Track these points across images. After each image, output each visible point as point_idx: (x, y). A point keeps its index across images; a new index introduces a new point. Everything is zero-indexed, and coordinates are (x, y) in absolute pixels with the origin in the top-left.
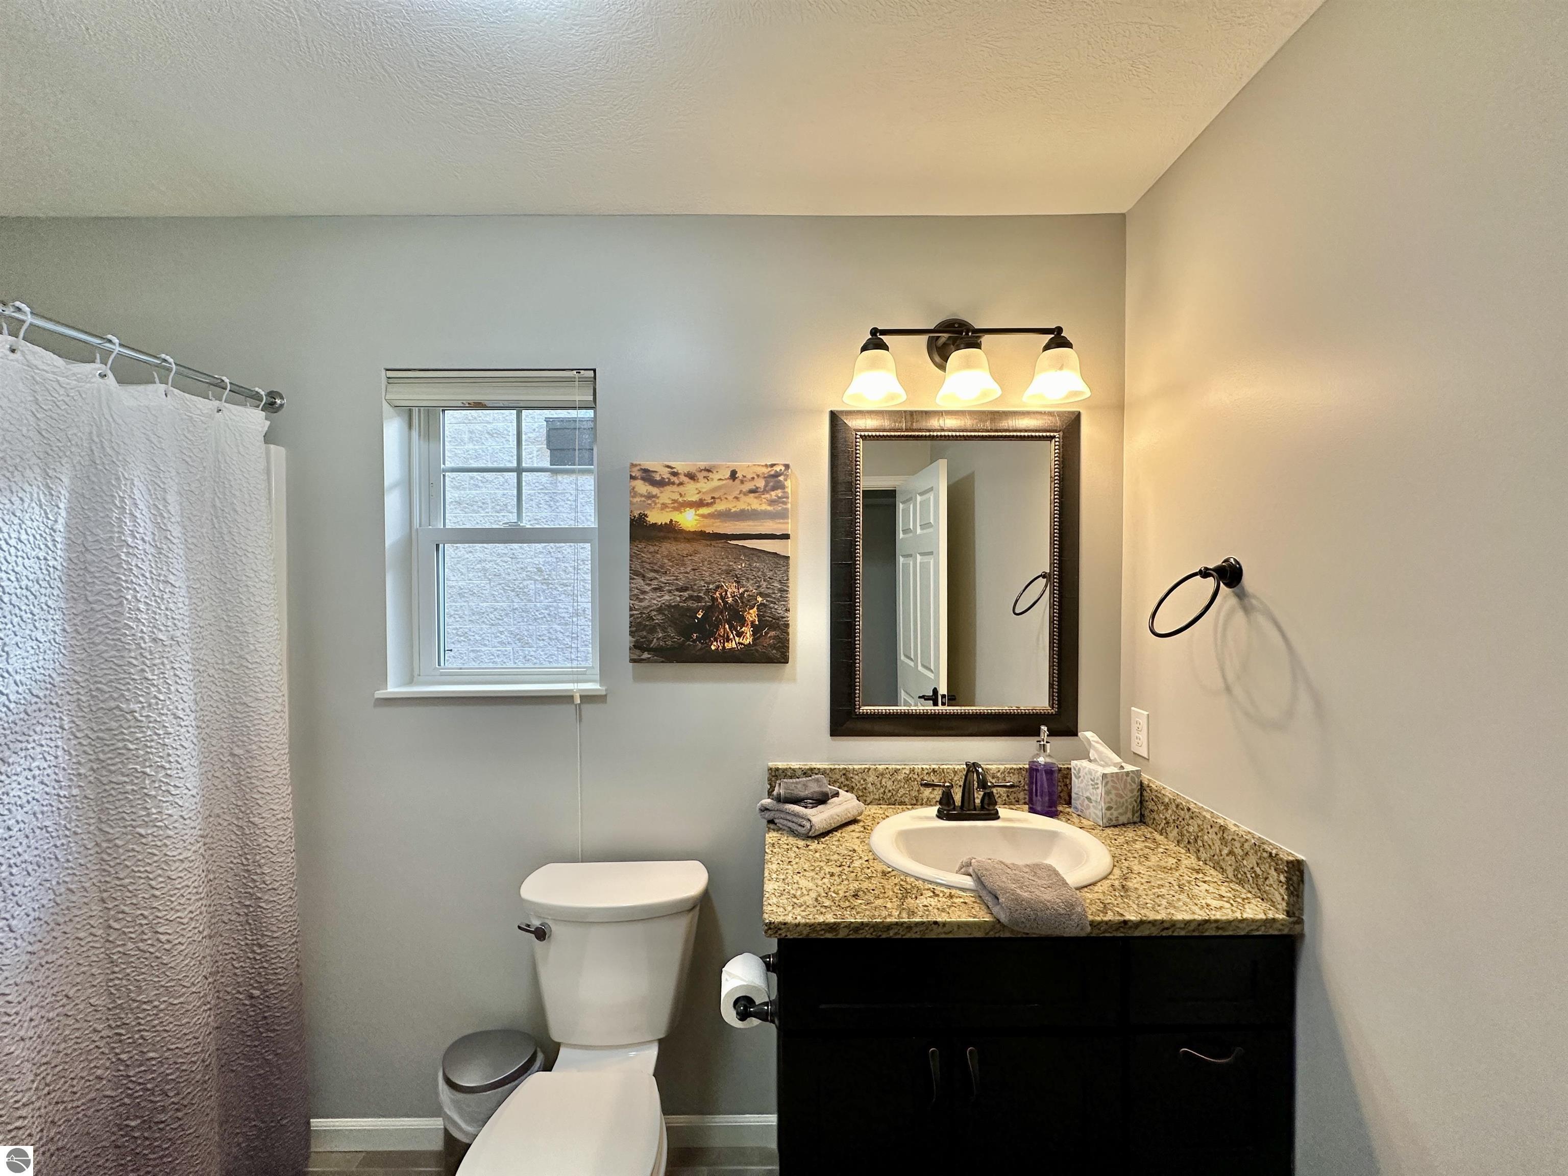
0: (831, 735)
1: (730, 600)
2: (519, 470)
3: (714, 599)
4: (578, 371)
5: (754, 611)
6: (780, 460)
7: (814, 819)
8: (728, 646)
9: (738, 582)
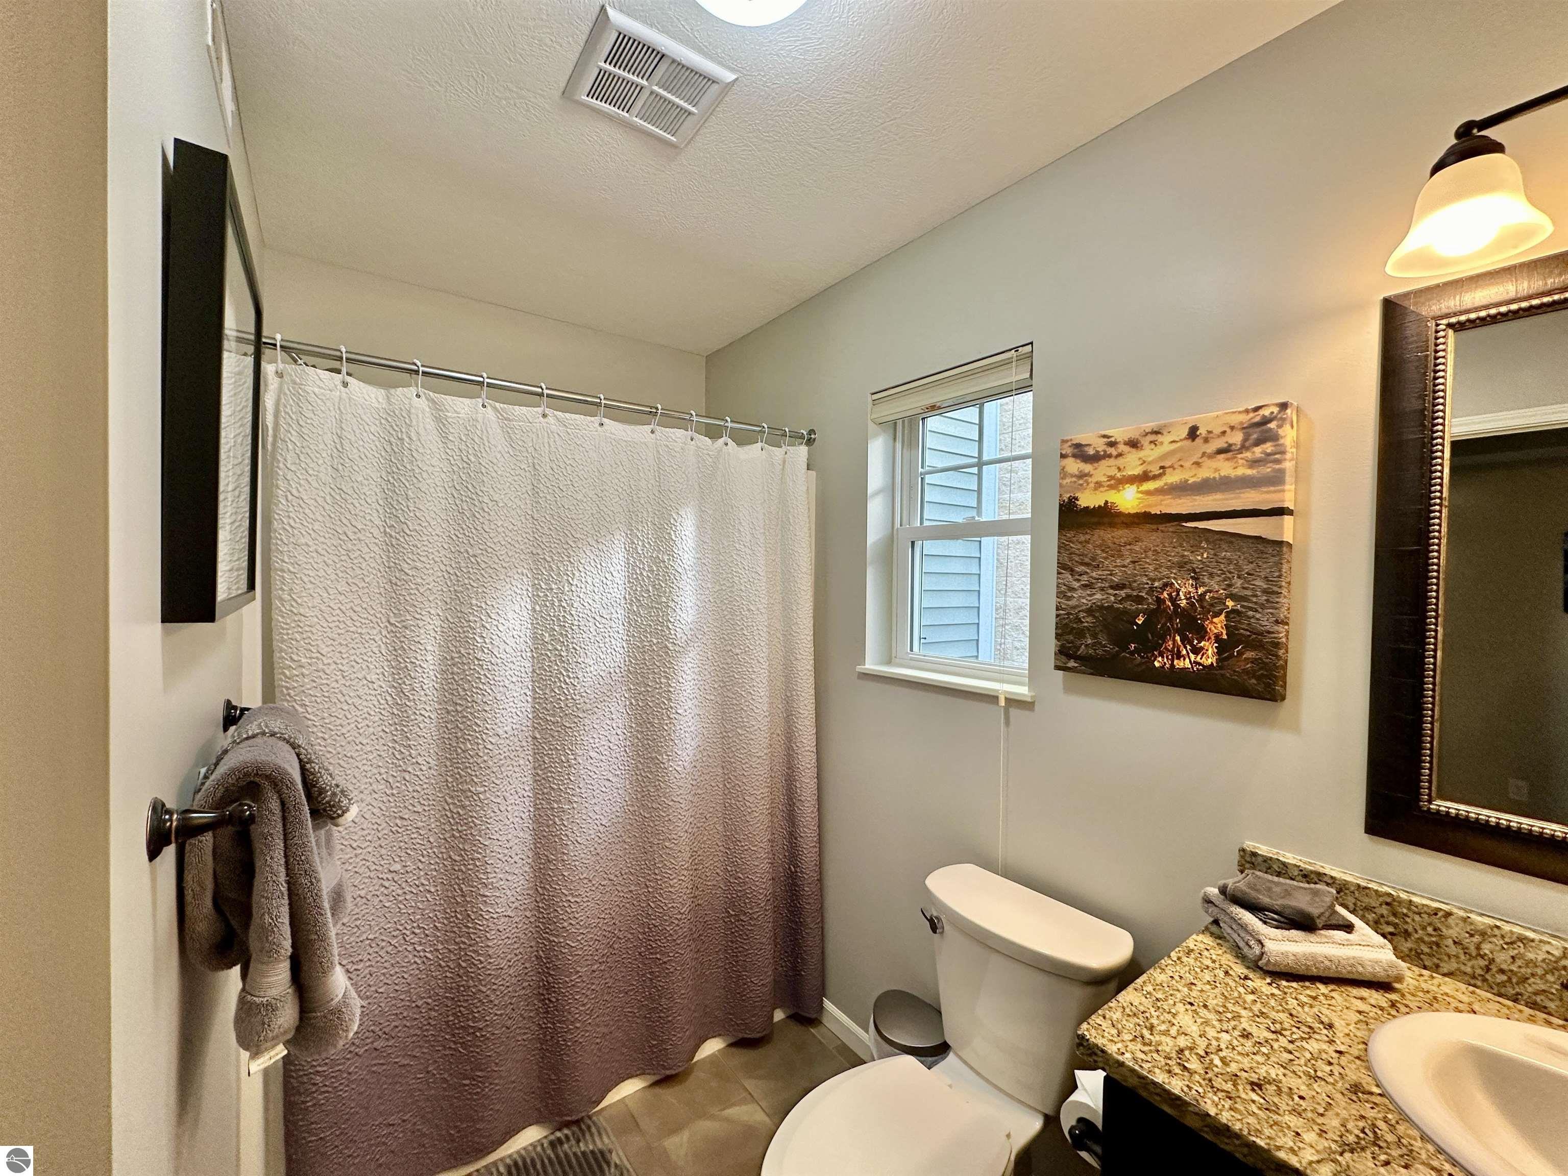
0: (1366, 834)
1: (1183, 603)
3: (1159, 601)
4: (1016, 349)
5: (1220, 620)
6: (1269, 400)
8: (1179, 664)
9: (1195, 579)
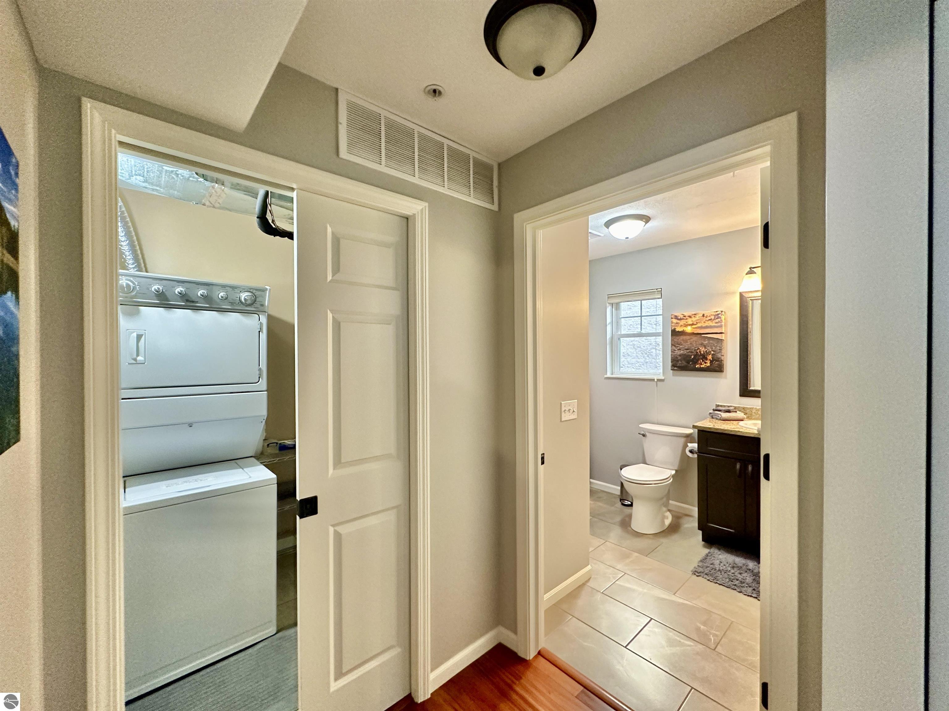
0: (740, 396)
1: (702, 353)
2: (641, 316)
3: (697, 352)
4: (657, 289)
5: (710, 356)
6: (719, 310)
7: (722, 415)
8: (702, 366)
9: (705, 347)
